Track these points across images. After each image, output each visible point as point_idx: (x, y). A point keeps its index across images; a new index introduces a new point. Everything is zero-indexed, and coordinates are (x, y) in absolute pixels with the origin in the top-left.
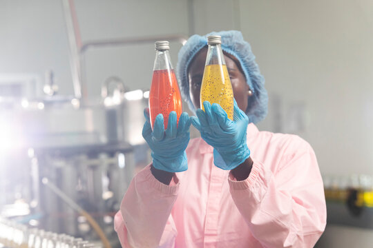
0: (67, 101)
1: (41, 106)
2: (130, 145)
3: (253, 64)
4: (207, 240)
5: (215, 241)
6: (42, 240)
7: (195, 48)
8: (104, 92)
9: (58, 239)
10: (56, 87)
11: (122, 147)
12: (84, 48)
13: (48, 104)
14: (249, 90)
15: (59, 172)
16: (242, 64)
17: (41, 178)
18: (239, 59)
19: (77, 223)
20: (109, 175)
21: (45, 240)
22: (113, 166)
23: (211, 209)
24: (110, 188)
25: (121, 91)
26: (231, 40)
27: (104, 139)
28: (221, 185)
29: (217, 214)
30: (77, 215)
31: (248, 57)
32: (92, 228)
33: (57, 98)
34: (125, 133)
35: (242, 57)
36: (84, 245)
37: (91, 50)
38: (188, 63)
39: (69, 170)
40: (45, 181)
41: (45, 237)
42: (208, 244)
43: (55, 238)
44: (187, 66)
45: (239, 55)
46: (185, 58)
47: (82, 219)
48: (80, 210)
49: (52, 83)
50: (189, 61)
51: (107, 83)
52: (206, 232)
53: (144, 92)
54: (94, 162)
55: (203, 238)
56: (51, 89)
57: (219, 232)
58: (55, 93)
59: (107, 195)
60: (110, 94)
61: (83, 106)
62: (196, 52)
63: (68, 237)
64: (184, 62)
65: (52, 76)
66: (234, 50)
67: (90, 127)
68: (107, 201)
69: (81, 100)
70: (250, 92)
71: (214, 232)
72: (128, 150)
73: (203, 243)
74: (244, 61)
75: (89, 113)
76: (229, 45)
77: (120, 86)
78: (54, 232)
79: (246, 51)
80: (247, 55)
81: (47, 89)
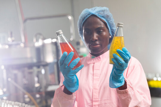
0: (19, 44)
1: (7, 47)
2: (46, 63)
3: (113, 24)
4: (94, 103)
5: (98, 104)
6: (7, 105)
7: (87, 16)
8: (35, 40)
9: (14, 104)
10: (13, 38)
11: (43, 63)
12: (25, 21)
13: (10, 46)
14: (110, 35)
15: (16, 75)
16: (108, 24)
17: (7, 78)
18: (107, 22)
19: (24, 98)
20: (38, 76)
21: (9, 105)
22: (40, 72)
23: (95, 88)
24: (38, 82)
25: (42, 39)
26: (104, 13)
27: (35, 61)
28: (98, 77)
29: (98, 91)
30: (24, 94)
31: (111, 21)
32: (31, 100)
33: (14, 43)
34: (44, 58)
35: (108, 21)
36: (26, 106)
37: (28, 21)
38: (83, 22)
39: (20, 74)
40: (9, 79)
41: (9, 103)
42: (95, 105)
43: (13, 104)
44: (82, 23)
45: (107, 20)
46: (82, 19)
47: (26, 96)
48: (25, 92)
49: (11, 37)
50: (84, 21)
51: (36, 36)
52: (93, 100)
53: (52, 39)
54: (31, 71)
55: (92, 103)
56: (11, 39)
57: (99, 100)
58: (13, 41)
59: (37, 85)
60: (37, 41)
61: (25, 46)
62: (87, 17)
63: (19, 103)
64: (81, 21)
65: (11, 33)
66: (105, 18)
67: (29, 55)
68: (37, 88)
69: (25, 43)
70: (110, 36)
71: (97, 100)
72: (46, 65)
73: (92, 105)
74: (109, 23)
75: (28, 49)
76: (103, 15)
77: (41, 37)
78: (12, 101)
79: (110, 18)
80: (111, 20)
81: (10, 39)
